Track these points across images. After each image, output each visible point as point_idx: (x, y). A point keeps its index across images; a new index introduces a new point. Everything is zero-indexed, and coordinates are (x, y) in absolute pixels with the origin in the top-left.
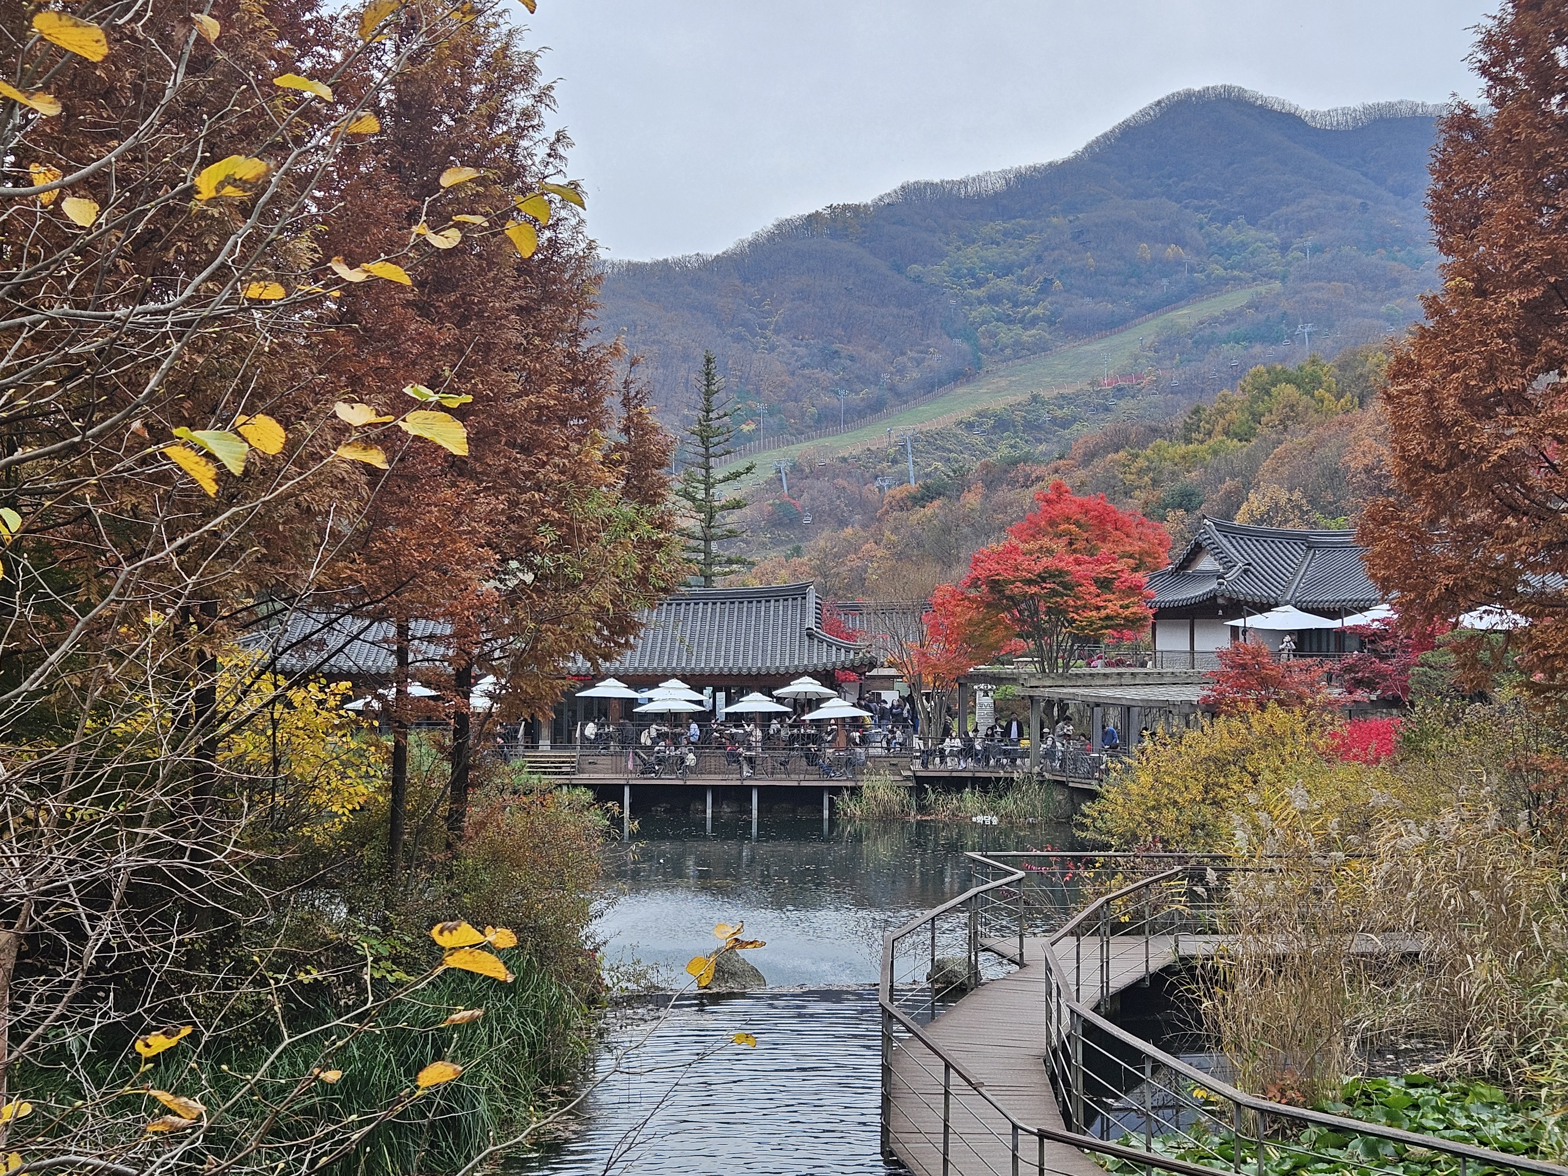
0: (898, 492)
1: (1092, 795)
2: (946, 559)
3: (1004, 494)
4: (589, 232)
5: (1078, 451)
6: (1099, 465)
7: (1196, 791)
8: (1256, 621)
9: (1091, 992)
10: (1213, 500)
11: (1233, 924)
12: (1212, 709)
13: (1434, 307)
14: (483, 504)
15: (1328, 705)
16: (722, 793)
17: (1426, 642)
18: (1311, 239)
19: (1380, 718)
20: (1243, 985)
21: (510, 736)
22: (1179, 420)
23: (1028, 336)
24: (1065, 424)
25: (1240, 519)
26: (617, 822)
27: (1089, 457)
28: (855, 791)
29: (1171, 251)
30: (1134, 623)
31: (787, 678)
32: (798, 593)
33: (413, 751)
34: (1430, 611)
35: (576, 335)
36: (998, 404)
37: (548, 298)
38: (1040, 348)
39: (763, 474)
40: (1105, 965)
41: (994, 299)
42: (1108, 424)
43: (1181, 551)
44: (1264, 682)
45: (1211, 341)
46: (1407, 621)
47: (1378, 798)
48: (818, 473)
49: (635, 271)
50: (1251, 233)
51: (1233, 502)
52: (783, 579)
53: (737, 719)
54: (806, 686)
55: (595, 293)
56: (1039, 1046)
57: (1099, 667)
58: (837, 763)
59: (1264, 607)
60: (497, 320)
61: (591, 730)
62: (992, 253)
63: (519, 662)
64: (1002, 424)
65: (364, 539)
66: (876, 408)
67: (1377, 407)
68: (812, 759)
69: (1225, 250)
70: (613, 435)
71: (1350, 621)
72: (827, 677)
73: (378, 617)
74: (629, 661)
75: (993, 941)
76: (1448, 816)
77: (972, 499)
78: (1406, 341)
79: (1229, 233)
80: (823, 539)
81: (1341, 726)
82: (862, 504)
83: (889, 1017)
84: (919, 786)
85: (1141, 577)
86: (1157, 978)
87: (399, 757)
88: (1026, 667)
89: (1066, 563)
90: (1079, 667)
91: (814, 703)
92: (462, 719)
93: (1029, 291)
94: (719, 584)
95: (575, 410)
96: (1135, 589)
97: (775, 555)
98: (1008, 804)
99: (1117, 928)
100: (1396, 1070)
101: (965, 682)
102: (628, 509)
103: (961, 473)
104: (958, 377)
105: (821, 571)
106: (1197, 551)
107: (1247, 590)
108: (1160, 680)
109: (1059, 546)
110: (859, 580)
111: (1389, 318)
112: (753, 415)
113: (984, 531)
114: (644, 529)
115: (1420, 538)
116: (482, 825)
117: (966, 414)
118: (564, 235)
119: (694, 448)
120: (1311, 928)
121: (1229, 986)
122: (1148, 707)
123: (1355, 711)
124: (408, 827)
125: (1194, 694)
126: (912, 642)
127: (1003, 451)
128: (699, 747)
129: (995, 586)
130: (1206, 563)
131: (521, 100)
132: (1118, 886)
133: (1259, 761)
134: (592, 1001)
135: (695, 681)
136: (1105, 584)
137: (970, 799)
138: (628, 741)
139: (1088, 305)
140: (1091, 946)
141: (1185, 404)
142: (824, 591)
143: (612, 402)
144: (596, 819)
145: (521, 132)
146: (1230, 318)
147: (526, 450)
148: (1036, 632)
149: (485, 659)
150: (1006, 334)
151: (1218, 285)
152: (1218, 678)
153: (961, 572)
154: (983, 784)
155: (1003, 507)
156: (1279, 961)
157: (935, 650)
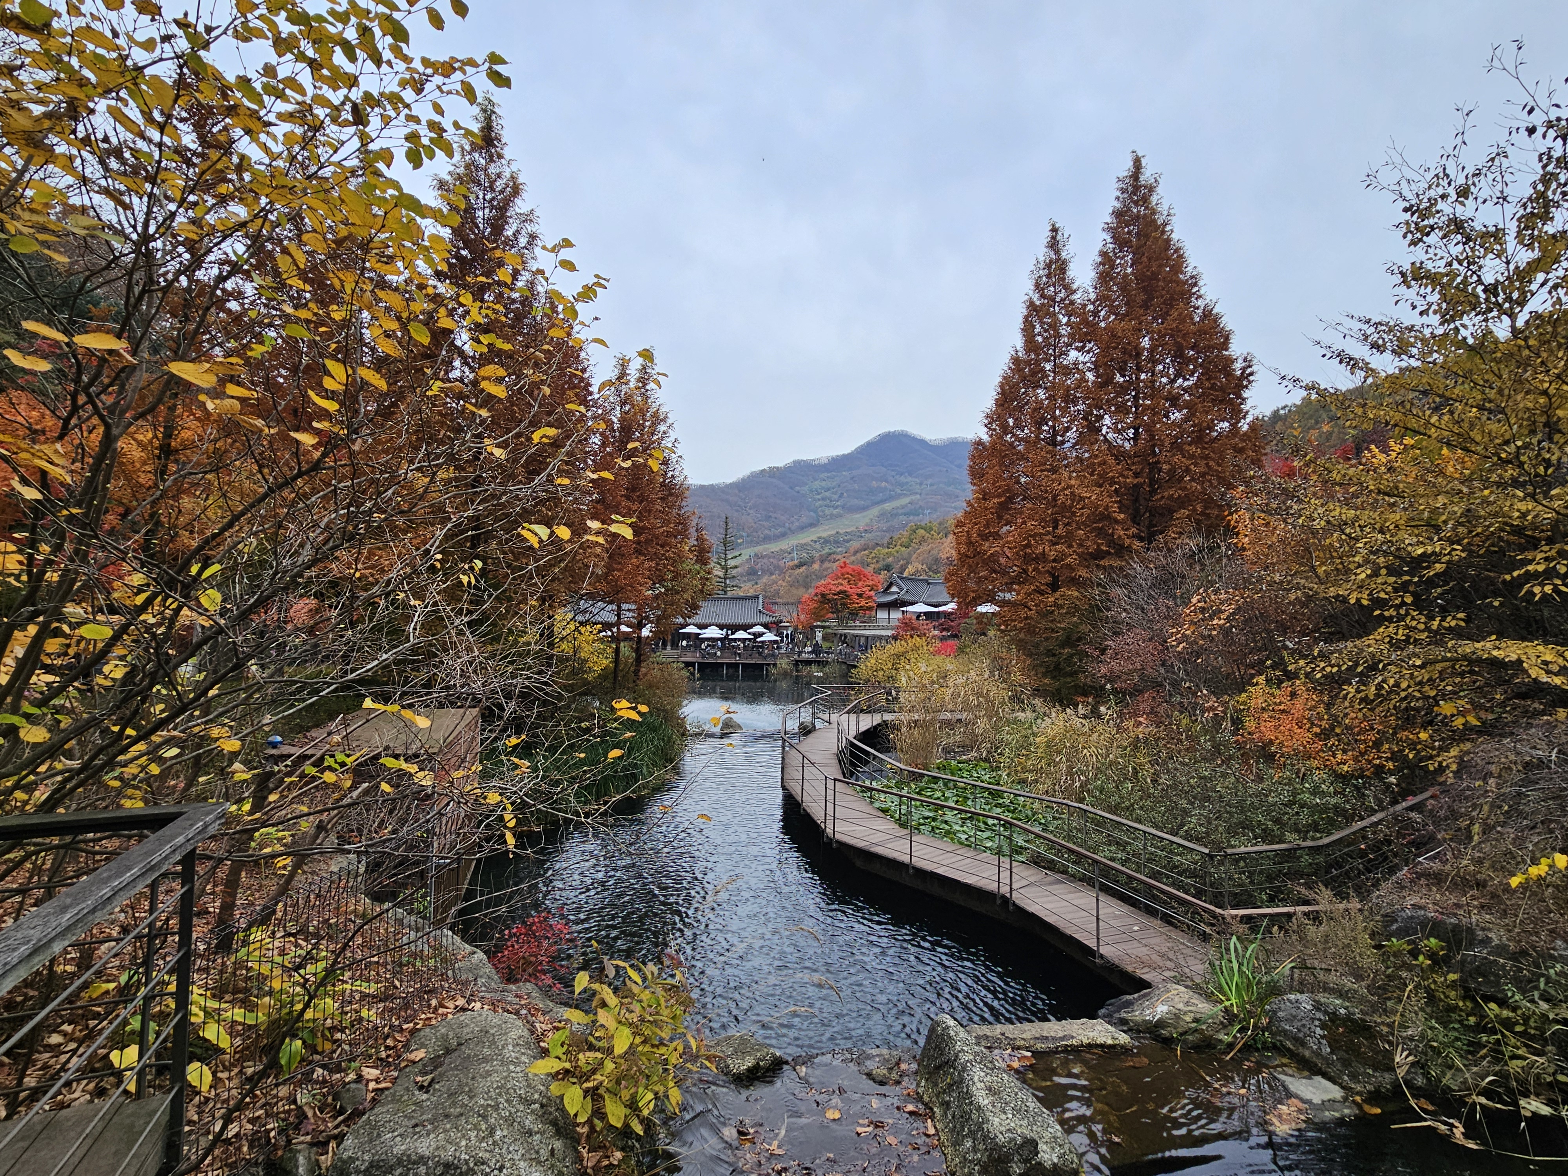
0: (791, 564)
1: (855, 667)
2: (807, 587)
3: (827, 565)
4: (685, 472)
5: (852, 550)
6: (859, 555)
7: (890, 665)
8: (910, 608)
9: (853, 733)
10: (897, 567)
11: (901, 709)
12: (895, 638)
13: (969, 503)
14: (647, 565)
15: (934, 637)
16: (729, 665)
17: (966, 615)
18: (929, 481)
19: (950, 642)
20: (904, 730)
21: (657, 645)
22: (885, 541)
23: (835, 512)
24: (848, 541)
25: (905, 574)
26: (693, 674)
27: (856, 553)
28: (775, 665)
29: (883, 484)
30: (870, 609)
31: (751, 626)
32: (757, 597)
33: (622, 649)
34: (967, 605)
35: (680, 507)
36: (825, 535)
37: (671, 494)
38: (840, 516)
39: (744, 557)
40: (858, 723)
41: (823, 499)
42: (862, 541)
43: (886, 585)
44: (913, 629)
45: (897, 515)
46: (960, 608)
47: (950, 667)
48: (763, 557)
49: (702, 487)
50: (909, 479)
51: (903, 569)
52: (751, 593)
53: (735, 640)
54: (759, 629)
55: (687, 493)
56: (835, 750)
57: (858, 623)
58: (768, 655)
59: (913, 604)
60: (653, 502)
61: (684, 643)
62: (824, 484)
63: (659, 618)
64: (826, 541)
65: (606, 575)
66: (783, 535)
67: (951, 537)
68: (760, 654)
69: (902, 485)
70: (693, 542)
71: (941, 609)
72: (765, 626)
73: (611, 603)
74: (697, 619)
75: (821, 715)
76: (972, 673)
77: (816, 566)
78: (960, 514)
79: (903, 479)
80: (765, 580)
81: (938, 644)
82: (777, 567)
83: (784, 741)
84: (797, 663)
85: (872, 593)
86: (875, 728)
87: (617, 651)
88: (833, 623)
89: (847, 588)
90: (851, 623)
91: (761, 635)
92: (639, 638)
93: (836, 497)
94: (729, 594)
95: (680, 533)
96: (870, 597)
97: (749, 584)
98: (827, 669)
99: (862, 711)
100: (954, 758)
101: (813, 628)
102: (697, 567)
103: (812, 557)
104: (812, 525)
105: (764, 590)
106: (890, 585)
107: (908, 598)
108: (879, 628)
109: (845, 582)
110: (777, 593)
111: (955, 508)
112: (742, 537)
113: (820, 578)
114: (702, 573)
115: (964, 581)
116: (645, 675)
117: (814, 538)
118: (677, 473)
119: (721, 548)
120: (927, 711)
121: (899, 730)
122: (874, 637)
123: (943, 639)
124: (620, 674)
125: (889, 633)
126: (795, 614)
127: (827, 550)
128: (721, 649)
129: (823, 596)
130: (894, 589)
131: (662, 428)
132: (863, 697)
133: (911, 656)
134: (683, 735)
135: (721, 627)
136: (860, 595)
137: (814, 667)
138: (697, 647)
139: (856, 502)
140: (853, 717)
141: (888, 535)
142: (765, 597)
143: (692, 531)
144: (685, 673)
145: (662, 439)
146: (903, 507)
147: (662, 546)
148: (837, 611)
149: (647, 618)
150: (827, 512)
151: (898, 496)
152: (897, 627)
153: (812, 591)
154: (819, 663)
155: (826, 569)
156: (915, 722)
157: (802, 617)
